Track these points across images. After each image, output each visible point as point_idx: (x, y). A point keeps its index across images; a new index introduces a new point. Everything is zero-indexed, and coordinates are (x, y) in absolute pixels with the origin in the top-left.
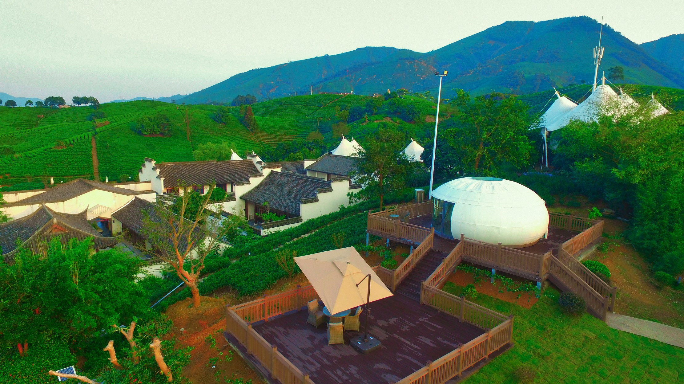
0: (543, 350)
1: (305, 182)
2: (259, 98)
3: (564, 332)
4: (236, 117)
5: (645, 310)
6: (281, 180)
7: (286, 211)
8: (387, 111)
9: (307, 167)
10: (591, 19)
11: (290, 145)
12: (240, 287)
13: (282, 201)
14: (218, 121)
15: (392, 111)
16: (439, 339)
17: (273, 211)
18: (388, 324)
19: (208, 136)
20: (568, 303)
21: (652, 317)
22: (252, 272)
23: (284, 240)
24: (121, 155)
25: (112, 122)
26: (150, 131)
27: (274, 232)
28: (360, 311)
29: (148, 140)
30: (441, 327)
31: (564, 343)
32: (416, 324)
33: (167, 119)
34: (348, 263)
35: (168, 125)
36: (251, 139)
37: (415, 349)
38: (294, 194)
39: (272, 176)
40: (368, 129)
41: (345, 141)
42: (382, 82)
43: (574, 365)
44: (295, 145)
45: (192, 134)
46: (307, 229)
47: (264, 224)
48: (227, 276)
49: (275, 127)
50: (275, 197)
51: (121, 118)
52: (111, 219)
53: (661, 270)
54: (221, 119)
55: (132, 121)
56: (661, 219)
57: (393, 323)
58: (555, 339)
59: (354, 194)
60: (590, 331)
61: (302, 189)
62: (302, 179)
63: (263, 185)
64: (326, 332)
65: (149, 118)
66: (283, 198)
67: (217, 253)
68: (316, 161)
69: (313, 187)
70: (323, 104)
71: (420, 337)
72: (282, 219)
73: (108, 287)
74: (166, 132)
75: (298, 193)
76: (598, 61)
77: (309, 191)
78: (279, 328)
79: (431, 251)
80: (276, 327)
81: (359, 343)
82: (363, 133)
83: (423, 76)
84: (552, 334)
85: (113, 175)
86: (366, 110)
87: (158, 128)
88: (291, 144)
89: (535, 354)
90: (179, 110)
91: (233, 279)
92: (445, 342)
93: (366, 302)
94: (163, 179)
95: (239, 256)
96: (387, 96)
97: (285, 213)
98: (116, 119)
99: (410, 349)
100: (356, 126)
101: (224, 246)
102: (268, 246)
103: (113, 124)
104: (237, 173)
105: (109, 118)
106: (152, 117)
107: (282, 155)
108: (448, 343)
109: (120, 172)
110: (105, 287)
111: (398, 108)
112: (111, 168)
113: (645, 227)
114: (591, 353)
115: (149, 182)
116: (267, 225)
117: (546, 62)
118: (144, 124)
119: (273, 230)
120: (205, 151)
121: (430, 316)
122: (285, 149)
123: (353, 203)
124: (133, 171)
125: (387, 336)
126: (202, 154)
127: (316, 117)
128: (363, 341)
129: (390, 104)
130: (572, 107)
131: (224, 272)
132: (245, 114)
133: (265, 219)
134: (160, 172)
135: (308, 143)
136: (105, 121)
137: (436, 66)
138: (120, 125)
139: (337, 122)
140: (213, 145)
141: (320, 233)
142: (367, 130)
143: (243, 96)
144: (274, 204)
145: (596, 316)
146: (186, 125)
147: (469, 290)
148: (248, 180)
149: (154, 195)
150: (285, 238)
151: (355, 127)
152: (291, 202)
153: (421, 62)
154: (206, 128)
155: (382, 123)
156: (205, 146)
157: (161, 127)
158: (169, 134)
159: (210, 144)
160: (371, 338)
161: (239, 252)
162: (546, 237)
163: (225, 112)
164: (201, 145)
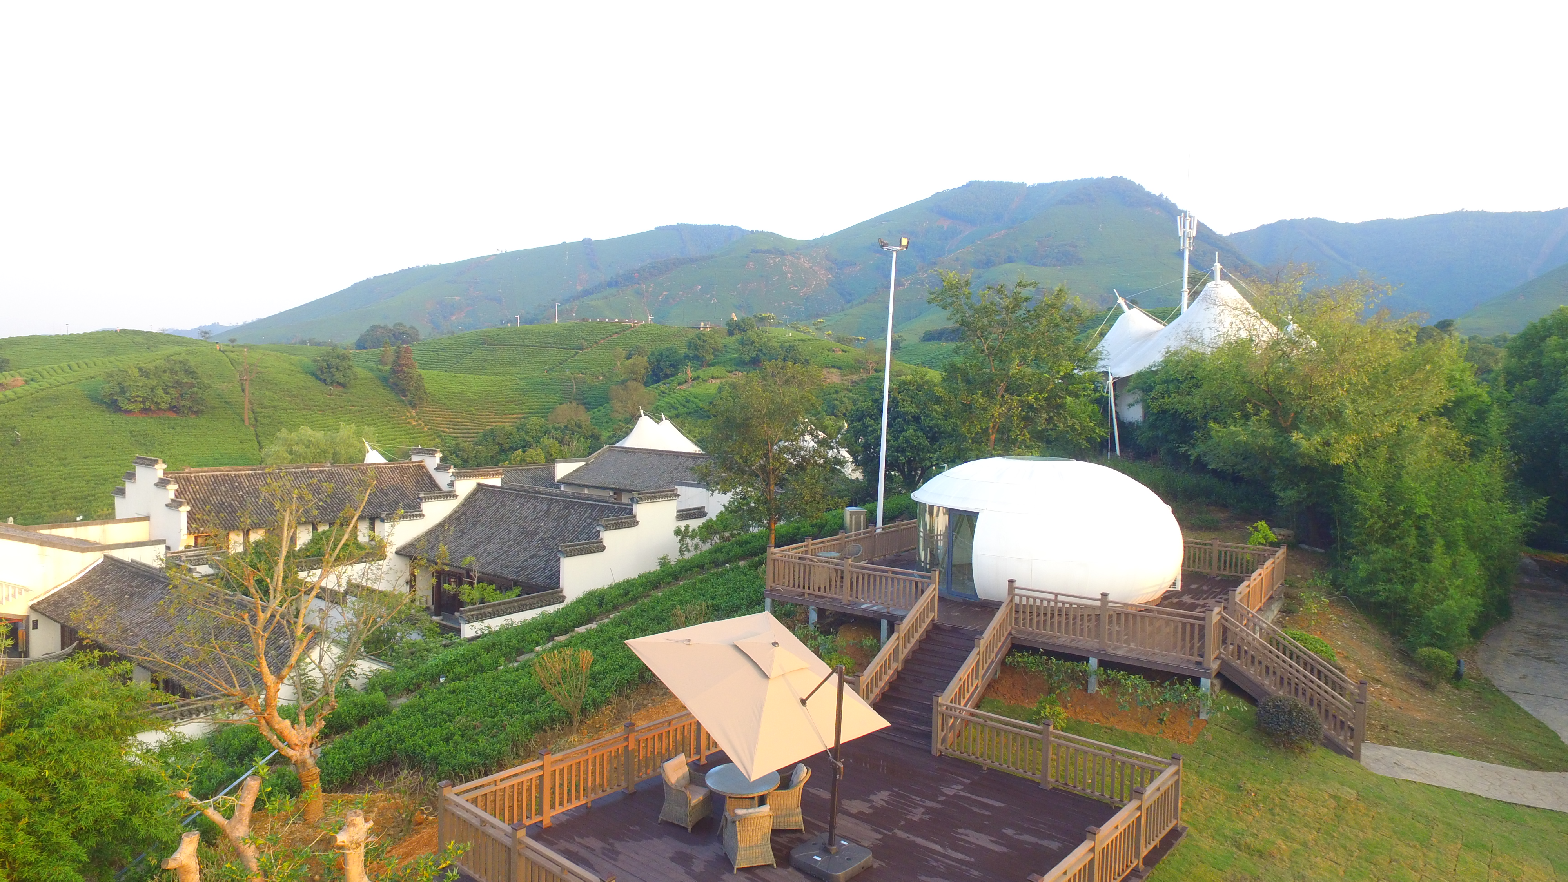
0: (1255, 836)
1: (567, 508)
2: (424, 332)
3: (1286, 792)
4: (371, 370)
5: (1424, 732)
6: (503, 505)
7: (521, 578)
8: (735, 359)
9: (563, 478)
10: (1133, 183)
11: (511, 434)
12: (434, 758)
13: (508, 555)
14: (325, 381)
15: (747, 359)
16: (1009, 832)
17: (488, 579)
18: (870, 808)
19: (299, 414)
20: (1283, 721)
21: (1444, 746)
22: (461, 720)
23: (532, 642)
24: (57, 462)
25: (32, 380)
26: (143, 402)
27: (497, 628)
28: (804, 774)
29: (135, 424)
30: (1003, 805)
31: (1294, 818)
32: (939, 802)
33: (189, 372)
34: (775, 644)
35: (192, 386)
36: (409, 423)
37: (961, 862)
38: (538, 537)
39: (480, 496)
40: (695, 398)
41: (645, 423)
42: (714, 300)
43: (1335, 865)
44: (523, 433)
45: (258, 410)
46: (589, 612)
47: (469, 611)
48: (390, 735)
49: (470, 394)
50: (491, 547)
51: (59, 371)
52: (28, 617)
53: (1428, 645)
54: (333, 375)
55: (92, 378)
56: (1401, 538)
57: (884, 803)
58: (1270, 810)
59: (690, 530)
60: (1342, 784)
61: (558, 524)
62: (557, 501)
63: (456, 519)
64: (720, 839)
65: (140, 369)
66: (510, 546)
67: (348, 686)
68: (583, 463)
69: (589, 517)
70: (585, 344)
71: (960, 830)
72: (512, 596)
73: (50, 768)
74: (188, 403)
75: (548, 534)
76: (1187, 242)
77: (579, 527)
78: (586, 839)
79: (935, 627)
80: (577, 839)
81: (815, 857)
82: (685, 406)
83: (805, 290)
84: (1260, 798)
85: (28, 514)
86: (687, 357)
87: (167, 393)
88: (514, 431)
89: (1238, 847)
90: (224, 352)
91: (409, 742)
92: (1026, 838)
93: (831, 744)
94: (185, 509)
95: (412, 687)
96: (733, 328)
97: (516, 583)
98: (45, 374)
99: (947, 864)
100: (667, 391)
101: (365, 667)
102: (491, 658)
103: (35, 385)
104: (386, 494)
105: (23, 371)
106: (151, 366)
107: (492, 457)
108: (1034, 840)
109: (50, 506)
110: (41, 769)
111: (760, 351)
112: (25, 495)
113: (1373, 557)
114: (1361, 835)
115: (147, 518)
116: (475, 613)
117: (1054, 265)
118: (126, 384)
119: (495, 623)
120: (294, 448)
121: (968, 781)
122: (499, 444)
123: (689, 551)
124: (90, 501)
125: (880, 836)
126: (286, 455)
127: (568, 372)
128: (825, 851)
129: (742, 343)
130: (1156, 330)
131: (380, 727)
132: (396, 363)
133: (468, 600)
134: (179, 493)
135: (556, 430)
136: (12, 379)
137: (831, 268)
138: (57, 386)
139: (623, 382)
140: (314, 432)
141: (626, 619)
142: (692, 399)
143: (384, 328)
144: (490, 564)
145: (1339, 750)
146: (240, 389)
147: (1048, 710)
148: (418, 507)
149: (162, 548)
150: (534, 635)
151: (664, 393)
152: (531, 557)
153: (799, 259)
154: (294, 396)
155: (727, 382)
156: (294, 435)
157: (172, 391)
158: (195, 409)
159: (306, 432)
160: (843, 842)
161: (412, 679)
162: (1179, 588)
163: (344, 359)
164: (284, 433)
